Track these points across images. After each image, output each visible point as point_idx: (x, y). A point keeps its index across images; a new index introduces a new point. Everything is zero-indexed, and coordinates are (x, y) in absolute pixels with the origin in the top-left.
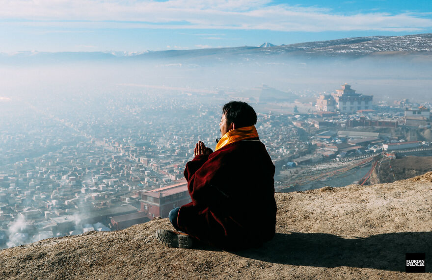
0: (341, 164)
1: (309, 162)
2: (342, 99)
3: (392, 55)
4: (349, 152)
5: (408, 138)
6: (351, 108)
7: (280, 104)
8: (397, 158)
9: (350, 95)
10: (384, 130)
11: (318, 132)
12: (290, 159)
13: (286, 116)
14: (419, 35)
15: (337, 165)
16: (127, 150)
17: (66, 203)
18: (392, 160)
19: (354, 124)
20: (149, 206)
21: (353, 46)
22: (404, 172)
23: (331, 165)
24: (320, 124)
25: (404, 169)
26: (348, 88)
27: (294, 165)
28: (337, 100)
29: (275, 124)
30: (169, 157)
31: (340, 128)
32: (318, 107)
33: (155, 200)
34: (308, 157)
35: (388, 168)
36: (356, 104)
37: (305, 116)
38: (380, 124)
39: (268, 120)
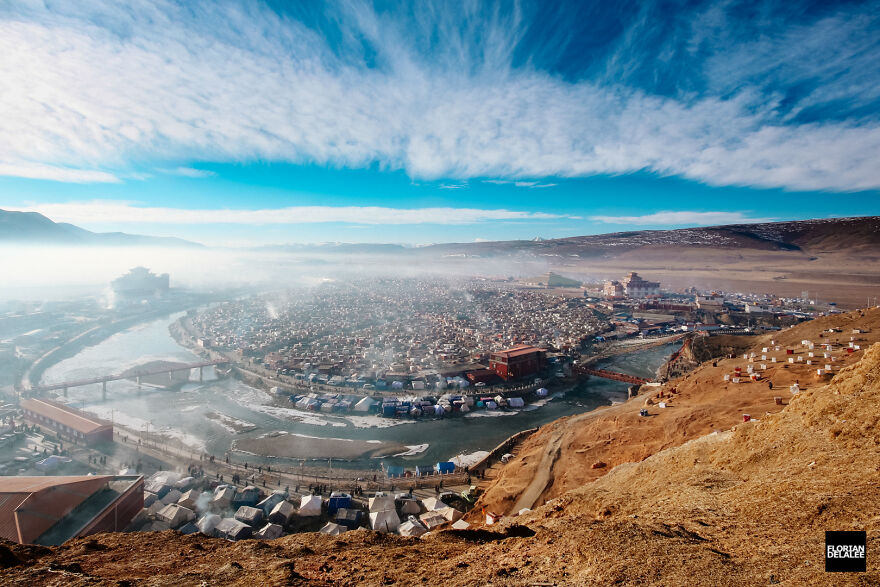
0: (646, 341)
1: (614, 338)
2: (629, 285)
3: (663, 248)
4: (650, 331)
5: (705, 322)
6: (639, 294)
7: (569, 289)
8: (711, 335)
9: (637, 282)
10: (679, 314)
11: (612, 313)
12: (597, 334)
13: (578, 299)
14: (690, 230)
15: (641, 341)
16: (451, 322)
17: (422, 360)
18: (706, 337)
19: (648, 307)
20: (497, 365)
21: (622, 239)
22: (719, 349)
23: (636, 341)
24: (614, 306)
25: (720, 346)
26: (634, 275)
27: (602, 340)
28: (625, 286)
29: (570, 306)
30: (490, 328)
31: (634, 311)
32: (606, 293)
33: (504, 359)
34: (612, 333)
35: (702, 345)
36: (643, 290)
37: (596, 300)
38: (674, 307)
39: (564, 302)
